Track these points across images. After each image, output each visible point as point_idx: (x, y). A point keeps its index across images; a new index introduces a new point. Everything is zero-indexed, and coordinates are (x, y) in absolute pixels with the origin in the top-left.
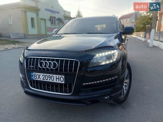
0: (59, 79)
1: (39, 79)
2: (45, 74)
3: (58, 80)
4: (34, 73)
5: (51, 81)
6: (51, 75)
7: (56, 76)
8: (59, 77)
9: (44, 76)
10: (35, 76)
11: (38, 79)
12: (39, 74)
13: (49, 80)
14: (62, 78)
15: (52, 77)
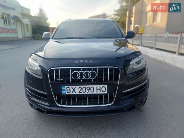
0: (100, 89)
1: (74, 93)
2: (82, 87)
3: (99, 91)
4: (66, 87)
5: (90, 93)
6: (90, 86)
7: (97, 87)
8: (100, 87)
9: (80, 88)
10: (67, 90)
11: (72, 93)
12: (74, 87)
13: (88, 92)
14: (104, 88)
15: (92, 88)
